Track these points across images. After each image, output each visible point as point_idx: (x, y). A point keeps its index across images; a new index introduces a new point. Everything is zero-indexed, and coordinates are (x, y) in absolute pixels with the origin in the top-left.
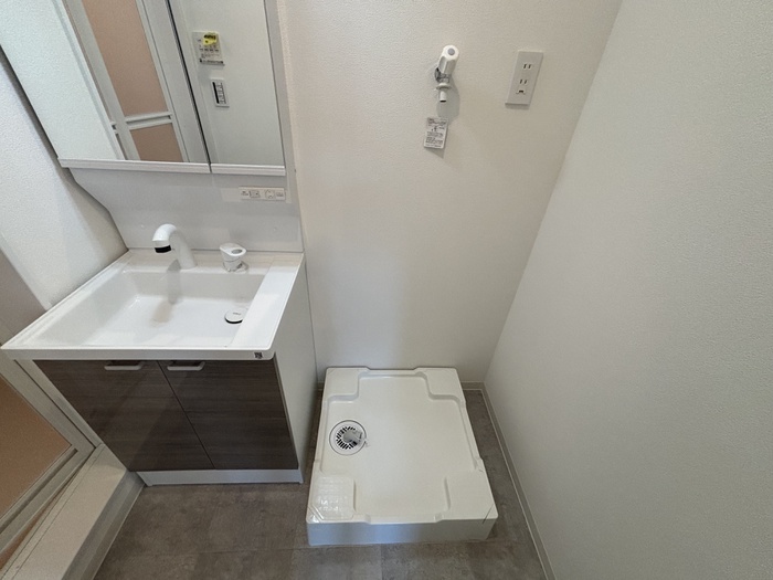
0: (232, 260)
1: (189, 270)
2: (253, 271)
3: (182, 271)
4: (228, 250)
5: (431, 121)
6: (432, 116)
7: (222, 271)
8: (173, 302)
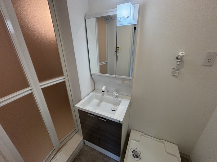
0: (115, 95)
1: (106, 96)
2: (119, 99)
3: (104, 96)
4: (115, 93)
5: (174, 69)
6: (174, 67)
7: (112, 97)
8: (101, 102)
